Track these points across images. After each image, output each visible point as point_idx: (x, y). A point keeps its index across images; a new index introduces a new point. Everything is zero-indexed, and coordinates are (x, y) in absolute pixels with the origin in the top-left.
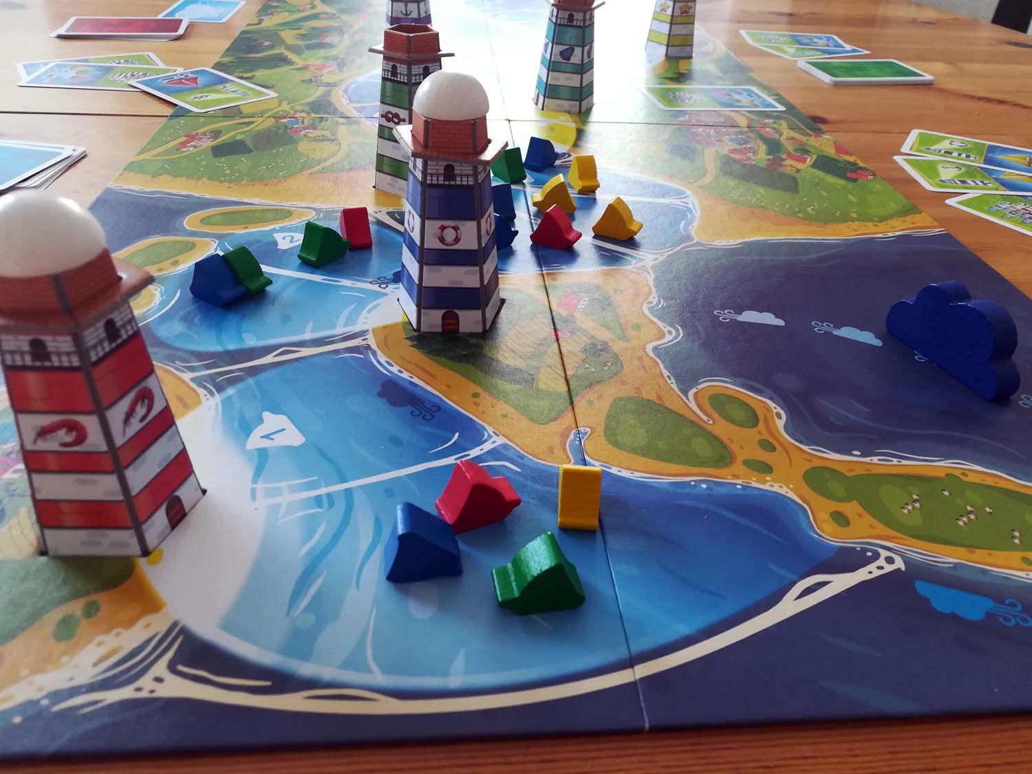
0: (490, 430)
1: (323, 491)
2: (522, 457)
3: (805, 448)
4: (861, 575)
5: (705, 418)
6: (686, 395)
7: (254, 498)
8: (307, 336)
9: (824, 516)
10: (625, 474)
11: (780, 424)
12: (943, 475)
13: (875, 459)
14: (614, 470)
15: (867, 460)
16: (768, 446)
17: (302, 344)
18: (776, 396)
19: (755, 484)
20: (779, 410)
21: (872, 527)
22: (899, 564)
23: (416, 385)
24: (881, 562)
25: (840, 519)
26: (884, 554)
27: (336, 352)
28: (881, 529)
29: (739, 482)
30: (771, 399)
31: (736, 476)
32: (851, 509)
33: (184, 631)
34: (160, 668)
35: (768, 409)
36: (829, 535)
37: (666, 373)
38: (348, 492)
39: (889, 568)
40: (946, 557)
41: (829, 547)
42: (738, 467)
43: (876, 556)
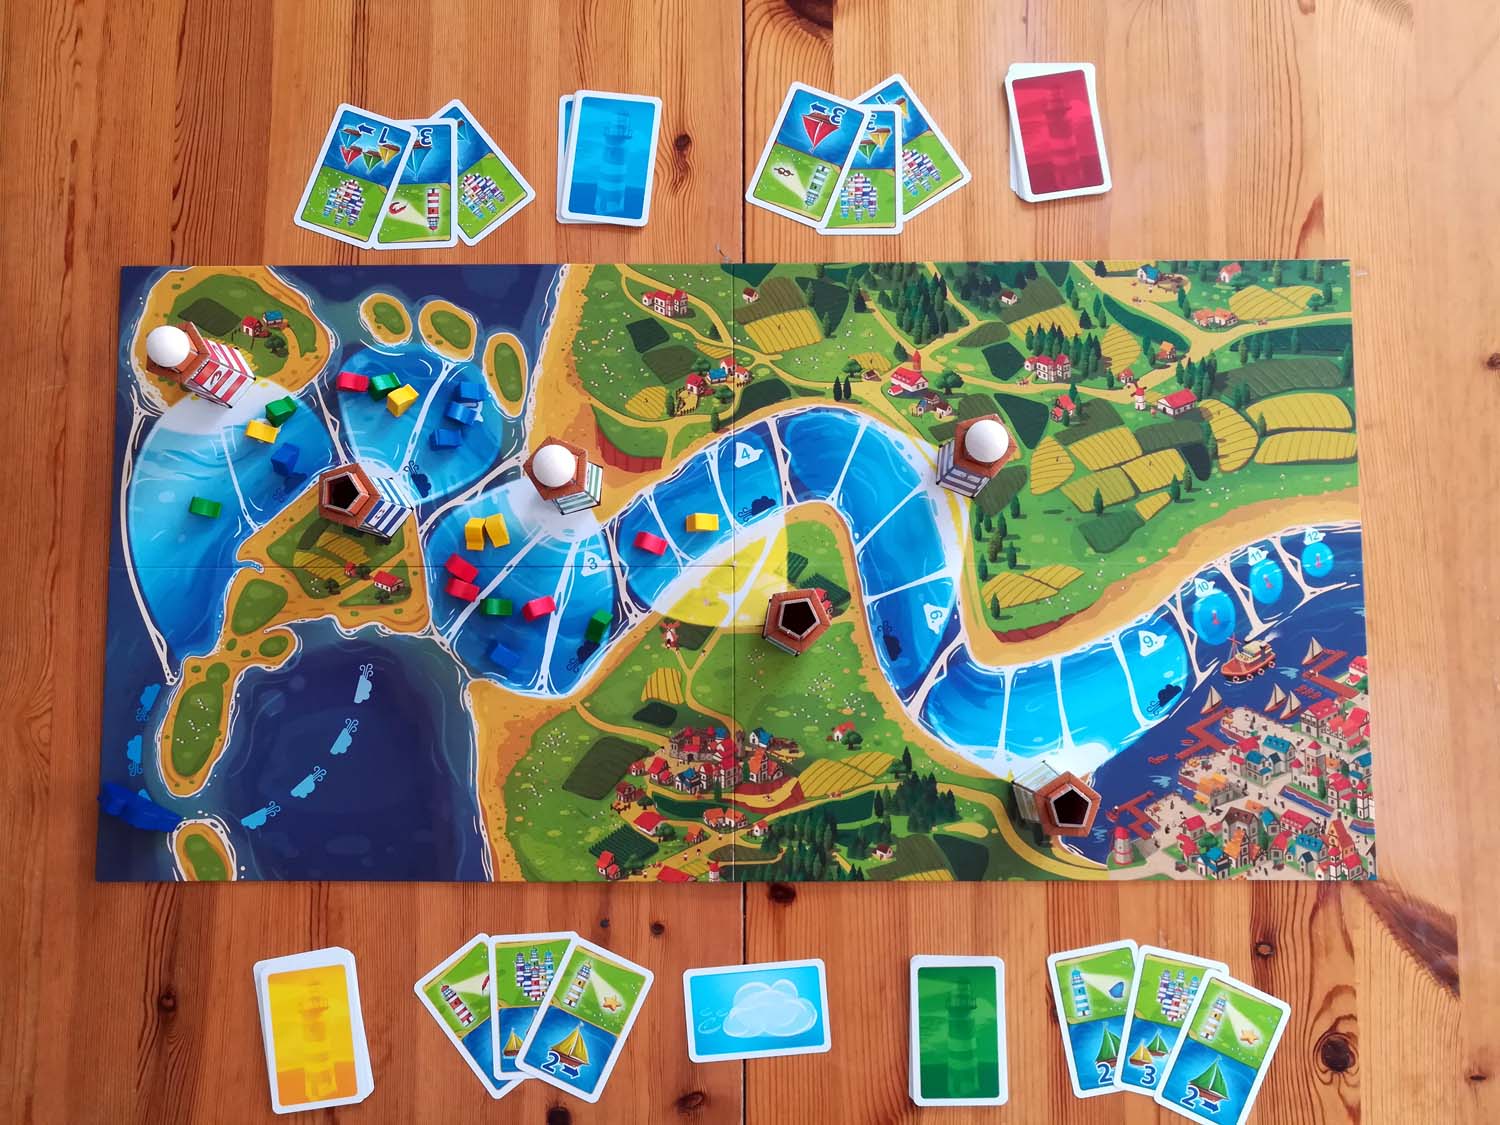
0: (264, 526)
1: (228, 455)
2: (244, 539)
3: (243, 671)
4: (165, 665)
5: (268, 630)
6: (289, 625)
7: (225, 428)
8: (350, 432)
9: (199, 663)
10: (230, 584)
11: (263, 666)
12: (221, 729)
13: (233, 702)
14: (232, 579)
15: (233, 698)
16: (246, 654)
17: (342, 430)
18: (282, 672)
19: (219, 640)
20: (272, 670)
21: (190, 681)
22: (169, 683)
23: (302, 490)
24: (171, 676)
25: (196, 669)
26: (176, 680)
27: (334, 449)
28: (188, 686)
29: (222, 633)
30: (282, 669)
31: (225, 632)
32: (202, 677)
33: (159, 417)
34: (145, 413)
35: (274, 664)
36: (188, 661)
37: (307, 620)
38: (227, 465)
39: (168, 678)
40: (172, 703)
41: (181, 658)
42: (232, 636)
43: (174, 676)
